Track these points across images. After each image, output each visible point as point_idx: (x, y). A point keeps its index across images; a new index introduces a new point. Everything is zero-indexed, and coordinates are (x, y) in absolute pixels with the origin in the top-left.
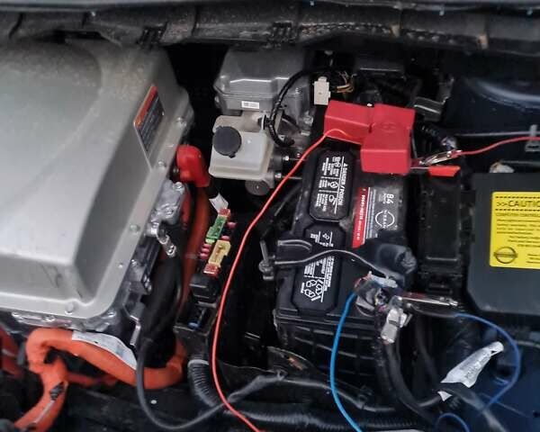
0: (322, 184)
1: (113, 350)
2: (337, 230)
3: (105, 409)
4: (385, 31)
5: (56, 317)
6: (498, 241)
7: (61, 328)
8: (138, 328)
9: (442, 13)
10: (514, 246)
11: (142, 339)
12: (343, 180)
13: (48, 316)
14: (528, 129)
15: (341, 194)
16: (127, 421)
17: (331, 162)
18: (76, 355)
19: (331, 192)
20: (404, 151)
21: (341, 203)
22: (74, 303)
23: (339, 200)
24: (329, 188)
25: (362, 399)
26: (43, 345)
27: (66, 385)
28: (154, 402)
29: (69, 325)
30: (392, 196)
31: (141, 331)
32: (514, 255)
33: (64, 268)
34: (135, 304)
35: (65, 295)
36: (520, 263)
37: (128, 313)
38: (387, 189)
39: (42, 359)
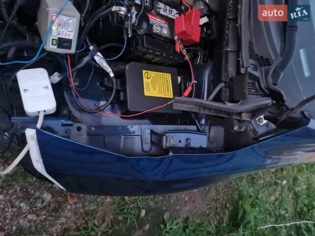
0: (168, 8)
2: (151, 8)
4: (229, 14)
6: (152, 74)
9: (237, 25)
10: (151, 78)
12: (170, 16)
14: (195, 80)
15: (164, 14)
17: (177, 13)
19: (165, 10)
20: (184, 29)
21: (161, 13)
23: (162, 12)
24: (166, 10)
25: (85, 16)
30: (166, 33)
32: (148, 78)
36: (145, 80)
38: (168, 32)
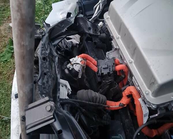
1: (144, 113)
3: (127, 120)
5: (141, 90)
7: (139, 93)
8: (157, 115)
11: (154, 119)
13: (140, 87)
16: (128, 130)
18: (135, 103)
22: (149, 92)
26: (131, 92)
27: (125, 106)
28: (139, 134)
29: (142, 95)
31: (156, 116)
33: (157, 83)
34: (163, 110)
35: (149, 88)
37: (158, 109)
39: (127, 95)
